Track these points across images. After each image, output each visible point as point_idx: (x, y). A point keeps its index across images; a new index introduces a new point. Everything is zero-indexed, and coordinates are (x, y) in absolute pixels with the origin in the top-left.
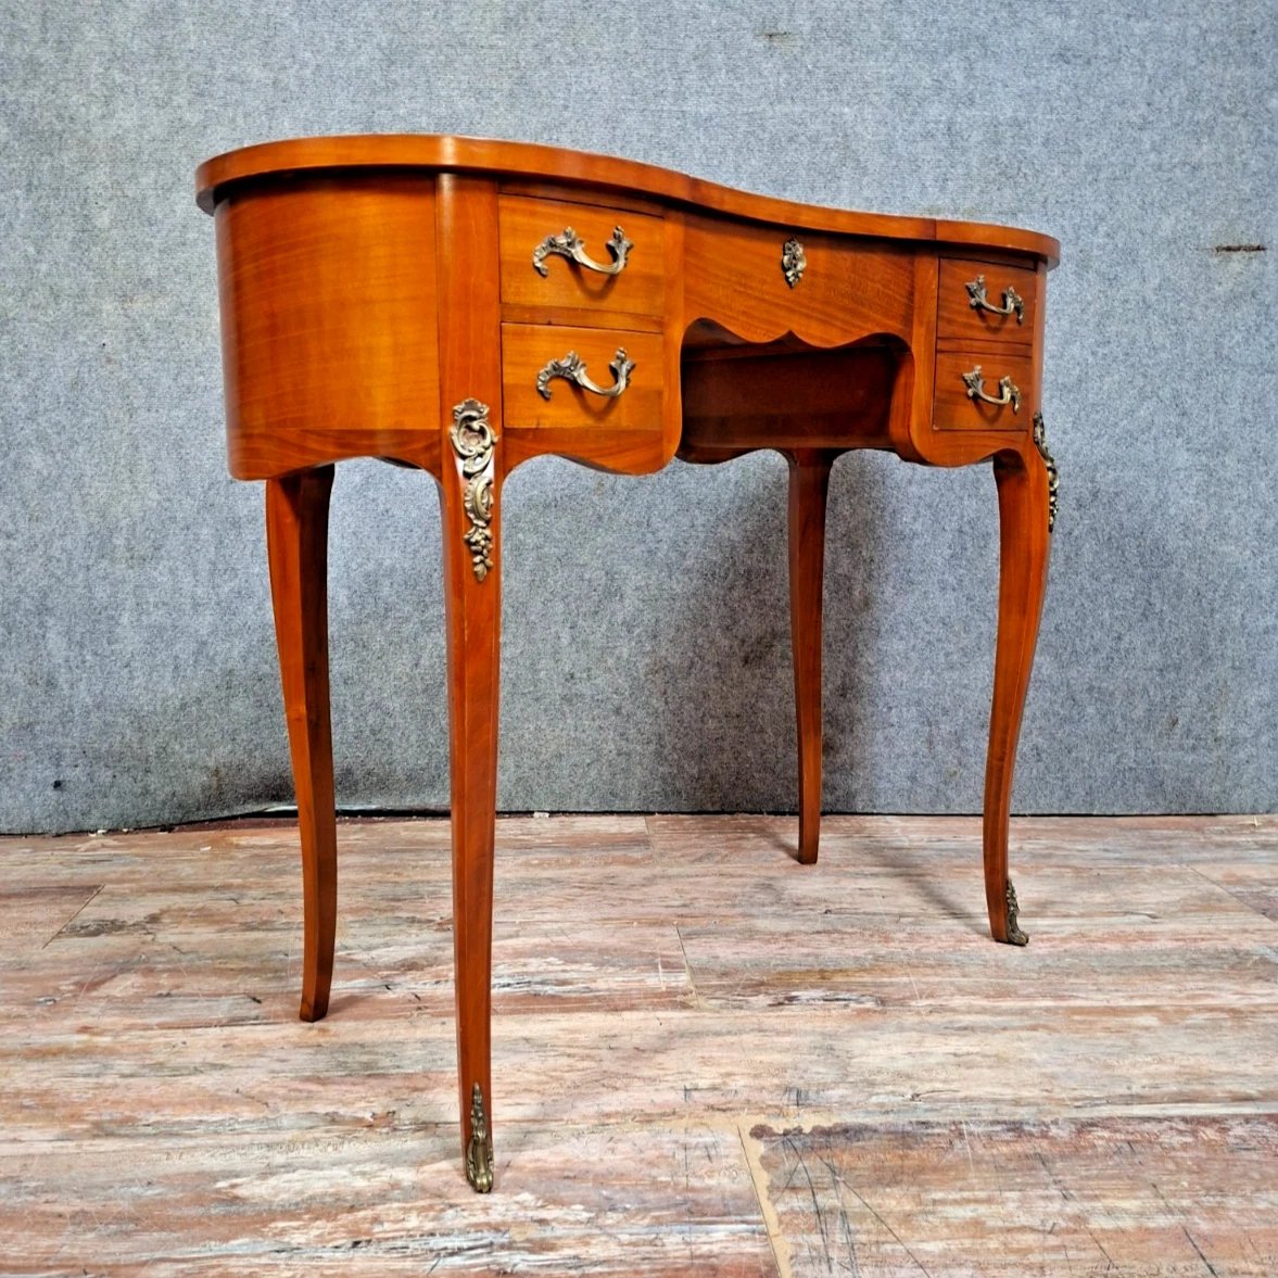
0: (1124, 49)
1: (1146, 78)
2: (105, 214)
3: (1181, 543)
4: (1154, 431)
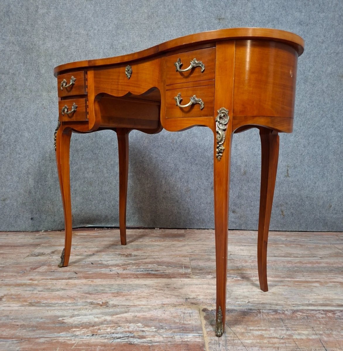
0: (317, 21)
1: (324, 29)
2: (44, 69)
3: (333, 157)
4: (325, 126)
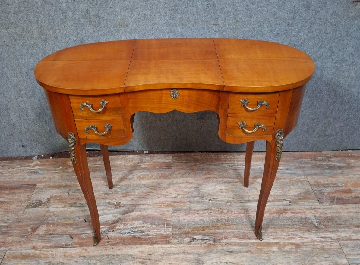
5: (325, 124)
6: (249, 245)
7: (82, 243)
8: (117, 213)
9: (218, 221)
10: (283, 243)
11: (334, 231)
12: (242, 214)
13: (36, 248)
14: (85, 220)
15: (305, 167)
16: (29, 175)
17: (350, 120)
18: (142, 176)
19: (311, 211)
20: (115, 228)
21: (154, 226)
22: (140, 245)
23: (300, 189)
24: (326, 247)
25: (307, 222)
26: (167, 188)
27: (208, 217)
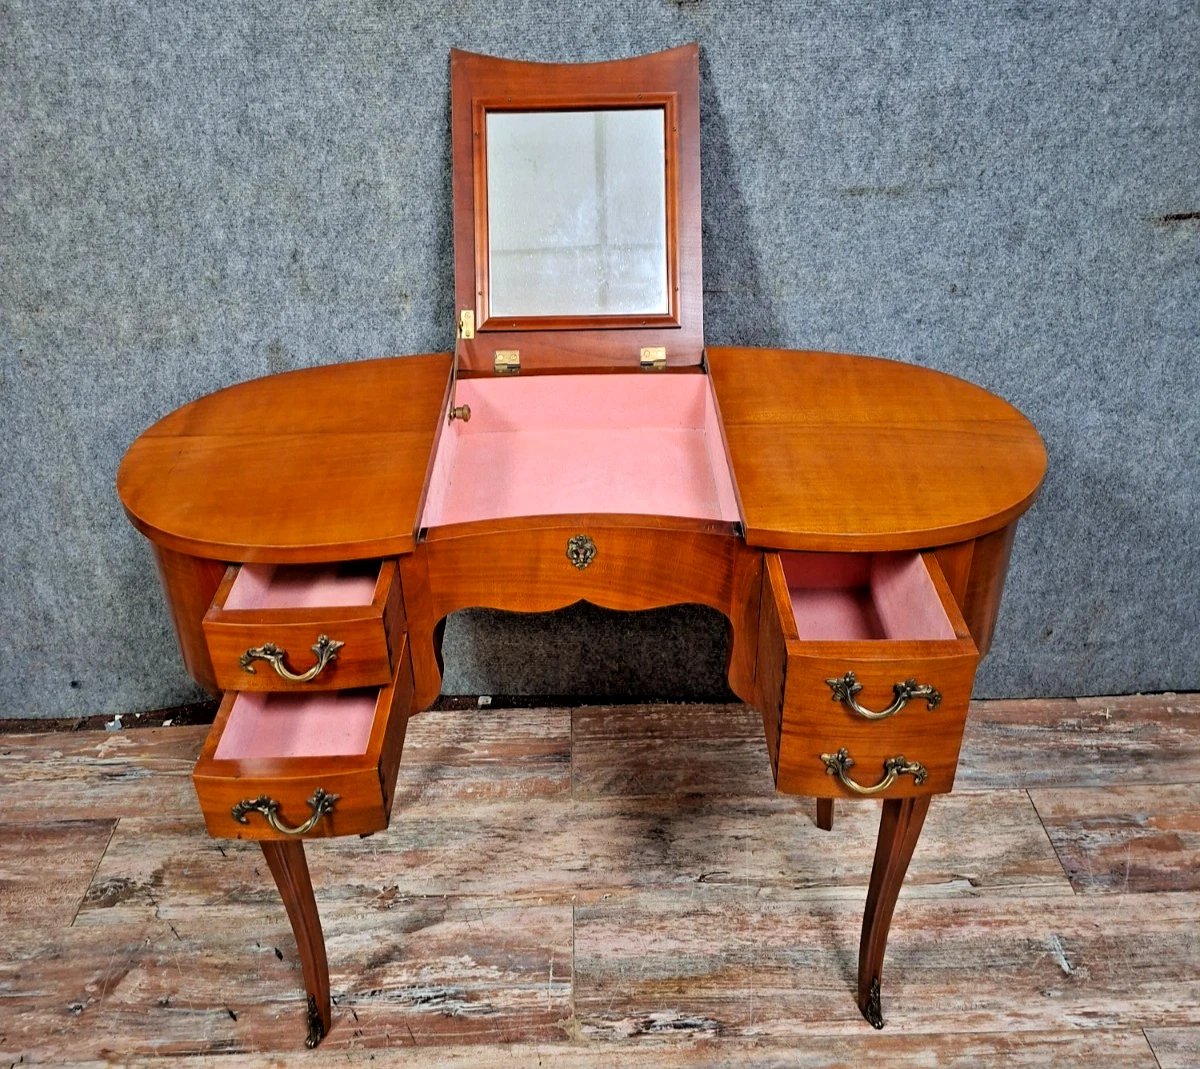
3: (1080, 491)
5: (1084, 608)
6: (840, 1043)
7: (269, 1036)
8: (386, 925)
9: (731, 956)
10: (954, 1037)
11: (1126, 992)
12: (811, 928)
13: (112, 1055)
14: (277, 951)
15: (1020, 755)
16: (93, 787)
17: (1166, 594)
18: (470, 790)
19: (1046, 916)
20: (380, 984)
21: (512, 976)
22: (464, 1048)
23: (1006, 836)
24: (1100, 1050)
25: (1035, 958)
26: (555, 833)
27: (696, 941)
